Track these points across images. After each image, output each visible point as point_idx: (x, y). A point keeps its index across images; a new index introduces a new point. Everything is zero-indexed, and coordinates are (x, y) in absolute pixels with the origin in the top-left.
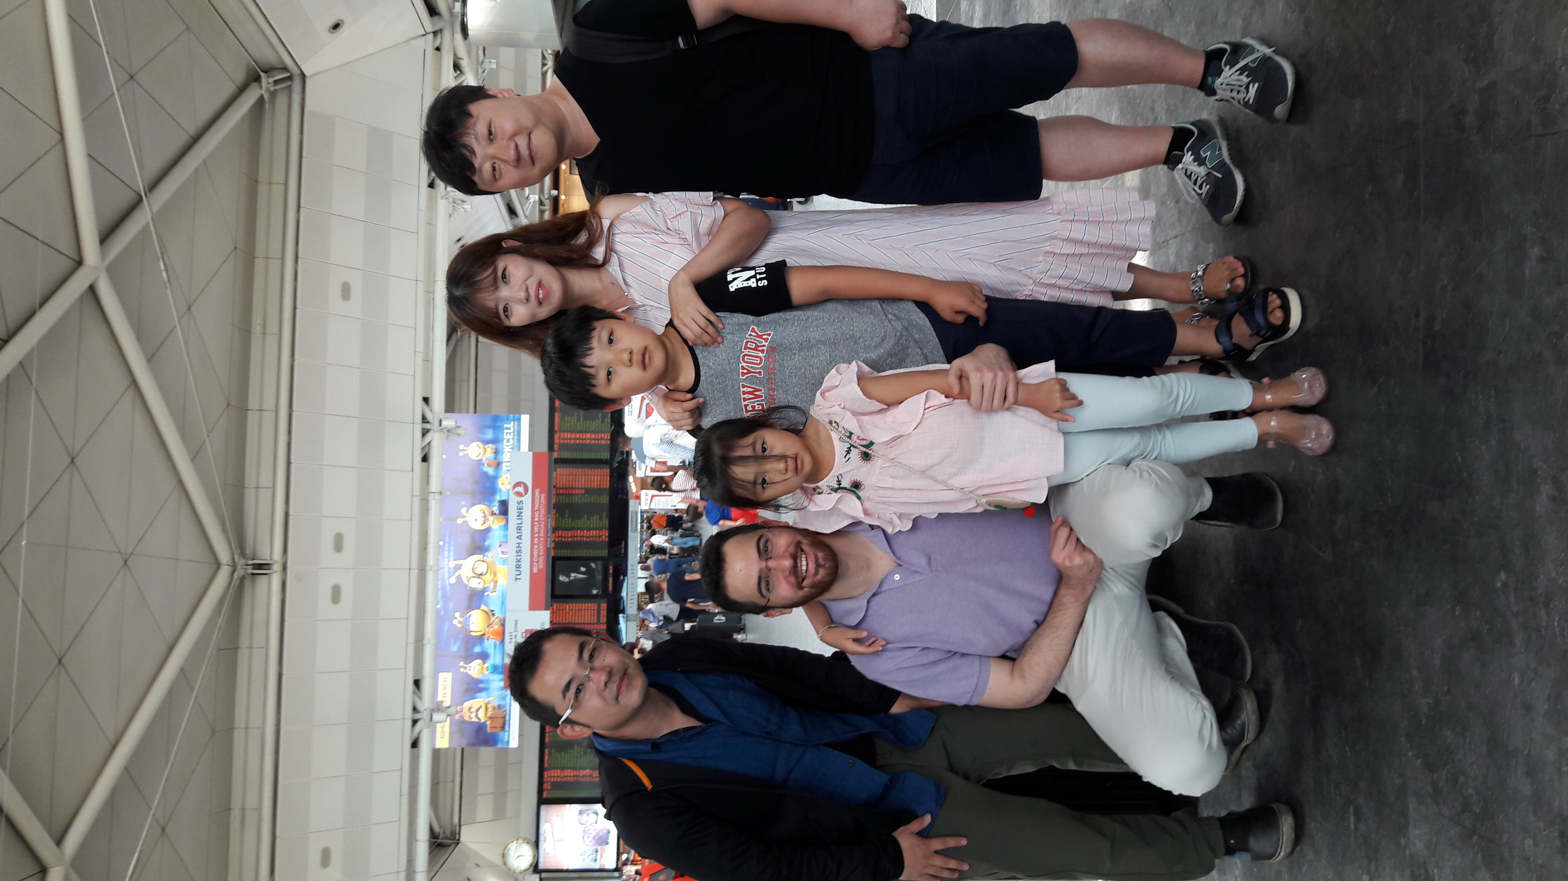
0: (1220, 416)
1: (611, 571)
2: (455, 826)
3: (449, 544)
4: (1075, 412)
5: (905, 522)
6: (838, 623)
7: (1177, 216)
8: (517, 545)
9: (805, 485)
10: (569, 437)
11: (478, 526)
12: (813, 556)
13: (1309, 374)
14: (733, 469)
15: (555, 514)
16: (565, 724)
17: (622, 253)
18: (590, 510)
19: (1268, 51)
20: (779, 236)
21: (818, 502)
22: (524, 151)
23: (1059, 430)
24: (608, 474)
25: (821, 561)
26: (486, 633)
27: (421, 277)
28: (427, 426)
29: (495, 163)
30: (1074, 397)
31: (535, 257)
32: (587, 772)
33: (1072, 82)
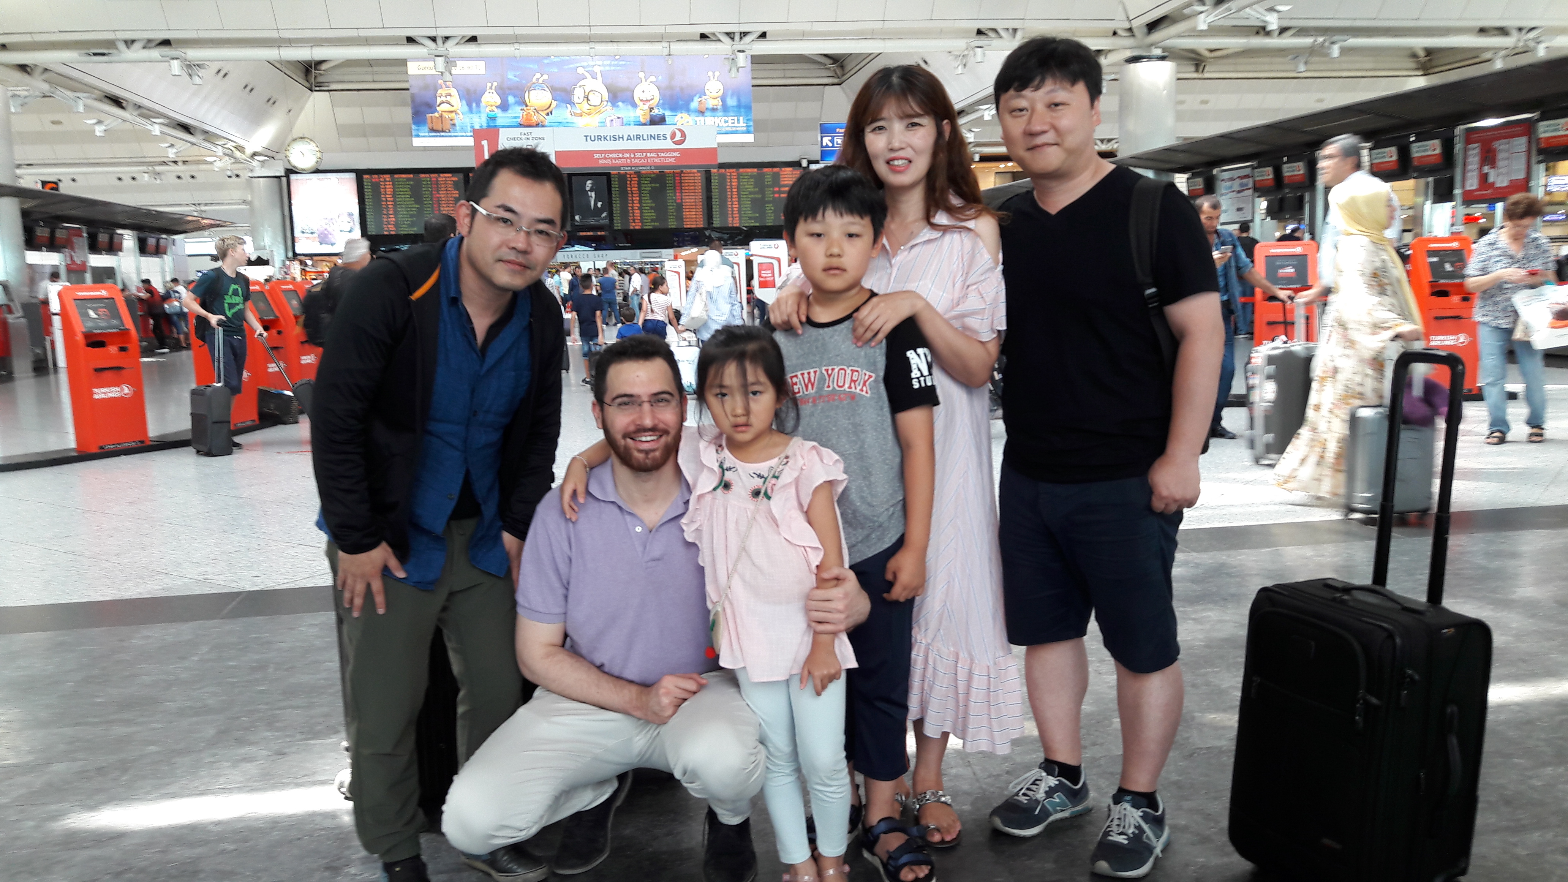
0: (811, 828)
1: (599, 233)
2: (328, 86)
3: (617, 65)
4: (809, 690)
5: (693, 535)
6: (590, 474)
7: (995, 773)
8: (621, 136)
9: (724, 436)
10: (733, 184)
11: (637, 95)
12: (655, 447)
14: (733, 364)
15: (654, 173)
16: (470, 208)
17: (942, 242)
18: (661, 209)
19: (1158, 851)
21: (708, 450)
22: (1040, 140)
23: (791, 676)
24: (698, 226)
25: (651, 455)
27: (887, 25)
28: (737, 37)
29: (1028, 111)
30: (824, 687)
32: (392, 219)
33: (1122, 668)
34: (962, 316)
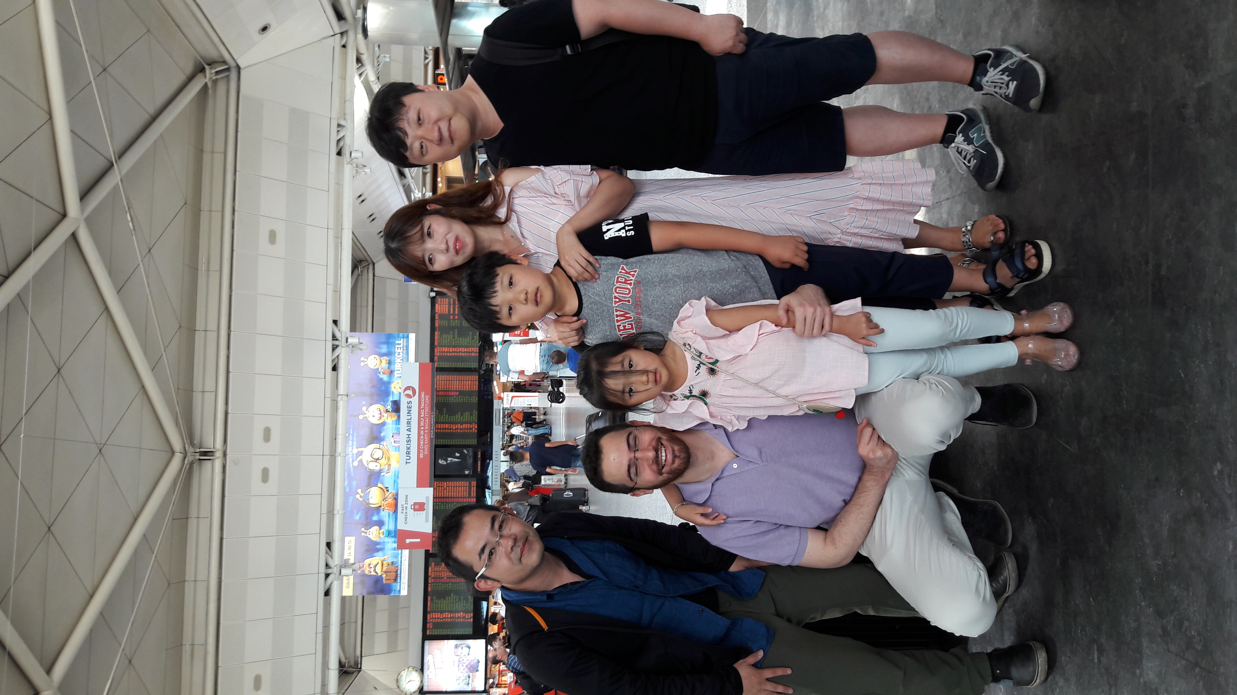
0: (987, 340)
1: (479, 456)
2: (358, 657)
3: (353, 435)
4: (878, 339)
5: (742, 422)
6: (688, 501)
7: (948, 183)
8: (407, 436)
9: (664, 393)
10: (446, 351)
11: (376, 421)
12: (670, 449)
13: (1059, 308)
14: (607, 382)
15: (436, 412)
16: (480, 580)
17: (521, 212)
18: (462, 408)
19: (1024, 56)
20: (642, 198)
21: (674, 406)
22: (446, 134)
23: (865, 352)
24: (477, 380)
25: (677, 453)
26: (382, 505)
27: (331, 226)
28: (336, 343)
29: (422, 142)
30: (877, 326)
31: (452, 217)
32: (461, 614)
33: (871, 80)
34: (578, 197)
